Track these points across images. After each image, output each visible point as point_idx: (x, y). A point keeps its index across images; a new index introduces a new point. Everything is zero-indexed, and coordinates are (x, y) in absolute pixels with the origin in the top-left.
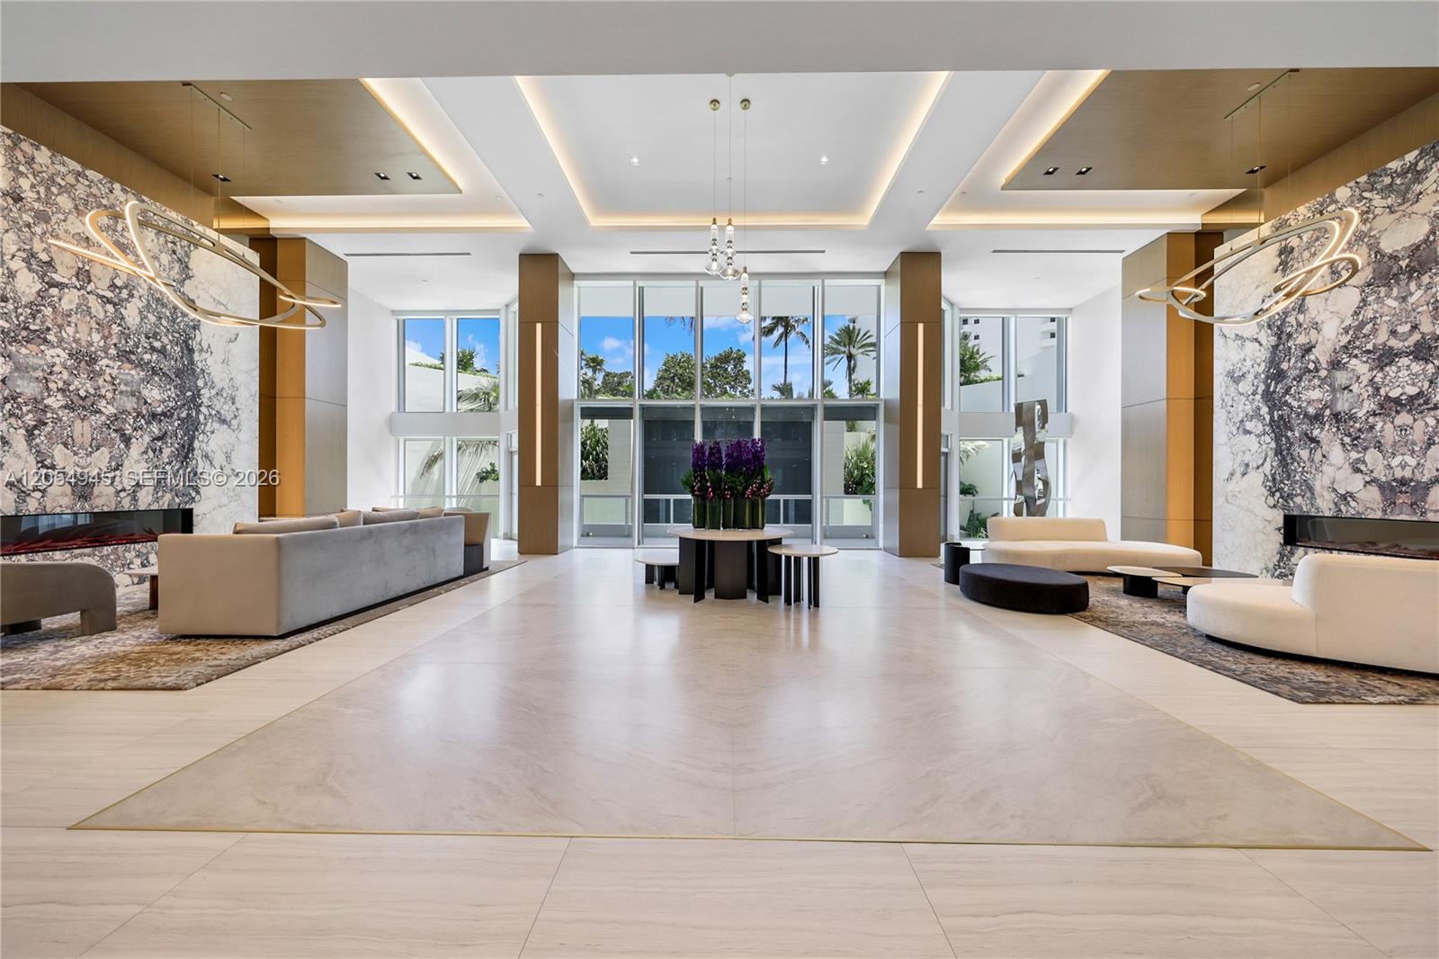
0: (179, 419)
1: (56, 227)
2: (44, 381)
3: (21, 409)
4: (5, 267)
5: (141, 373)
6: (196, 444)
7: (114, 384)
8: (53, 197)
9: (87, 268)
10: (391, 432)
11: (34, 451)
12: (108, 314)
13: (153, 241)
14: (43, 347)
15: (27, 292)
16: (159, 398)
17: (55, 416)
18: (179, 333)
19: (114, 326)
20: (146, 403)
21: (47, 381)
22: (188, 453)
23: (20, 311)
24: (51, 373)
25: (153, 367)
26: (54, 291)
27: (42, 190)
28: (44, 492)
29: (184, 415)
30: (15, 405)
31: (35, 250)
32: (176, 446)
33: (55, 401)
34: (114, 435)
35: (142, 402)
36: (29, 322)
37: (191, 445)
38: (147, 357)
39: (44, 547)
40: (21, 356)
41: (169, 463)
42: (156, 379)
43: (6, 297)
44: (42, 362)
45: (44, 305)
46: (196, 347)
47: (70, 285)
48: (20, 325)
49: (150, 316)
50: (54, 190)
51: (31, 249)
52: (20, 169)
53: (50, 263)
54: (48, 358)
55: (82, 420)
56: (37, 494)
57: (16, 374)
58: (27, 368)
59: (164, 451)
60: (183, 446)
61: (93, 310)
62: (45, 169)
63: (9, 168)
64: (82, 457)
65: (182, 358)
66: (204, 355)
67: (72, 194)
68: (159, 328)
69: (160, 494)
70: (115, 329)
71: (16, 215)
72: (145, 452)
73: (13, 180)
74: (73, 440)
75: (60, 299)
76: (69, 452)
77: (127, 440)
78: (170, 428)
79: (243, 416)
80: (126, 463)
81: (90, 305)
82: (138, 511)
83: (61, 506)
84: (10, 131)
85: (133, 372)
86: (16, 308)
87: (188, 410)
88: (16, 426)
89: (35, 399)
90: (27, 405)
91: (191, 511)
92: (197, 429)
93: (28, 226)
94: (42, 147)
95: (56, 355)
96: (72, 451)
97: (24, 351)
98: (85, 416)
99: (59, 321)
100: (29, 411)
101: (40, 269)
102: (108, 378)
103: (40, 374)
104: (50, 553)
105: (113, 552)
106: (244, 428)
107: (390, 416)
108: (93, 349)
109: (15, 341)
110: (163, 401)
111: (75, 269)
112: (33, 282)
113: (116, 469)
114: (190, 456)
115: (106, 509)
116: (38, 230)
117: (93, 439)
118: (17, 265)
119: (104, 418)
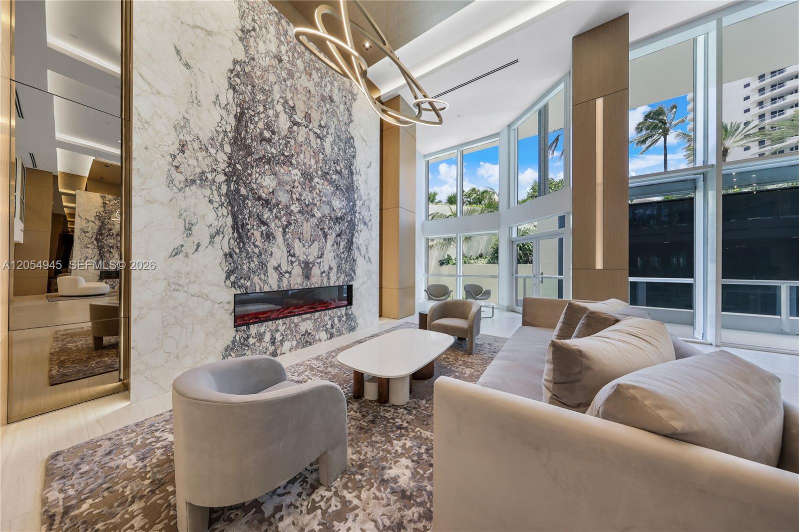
0: (347, 222)
1: (296, 82)
2: (290, 193)
3: (280, 213)
4: (274, 109)
5: (332, 189)
6: (354, 239)
7: (320, 196)
8: (295, 61)
9: (309, 112)
10: (423, 234)
11: (286, 244)
12: (318, 146)
13: (337, 95)
14: (290, 168)
15: (283, 129)
16: (339, 206)
17: (295, 219)
18: (347, 160)
19: (320, 154)
20: (333, 210)
21: (292, 193)
22: (351, 246)
23: (281, 141)
24: (293, 187)
25: (337, 184)
26: (295, 128)
27: (290, 54)
28: (290, 273)
29: (349, 219)
30: (278, 210)
31: (287, 98)
32: (346, 240)
33: (295, 208)
34: (320, 232)
35: (332, 209)
36: (284, 150)
37: (352, 240)
38: (334, 177)
39: (290, 312)
40: (281, 174)
41: (343, 253)
42: (338, 193)
43: (275, 131)
44: (290, 179)
45: (291, 138)
46: (354, 171)
47: (302, 124)
48: (280, 151)
49: (335, 147)
50: (296, 55)
51: (286, 97)
52: (281, 39)
53: (293, 108)
54: (292, 176)
55: (307, 221)
56: (287, 275)
57: (278, 187)
58: (283, 183)
59: (341, 244)
60: (349, 241)
61: (312, 143)
62: (292, 40)
63: (276, 37)
64: (307, 248)
65: (348, 178)
66: (358, 177)
67: (303, 59)
68: (339, 156)
69: (339, 275)
70: (321, 156)
71: (279, 72)
72: (333, 245)
73: (278, 47)
74: (303, 236)
75: (298, 134)
76: (301, 244)
77: (325, 236)
78: (344, 228)
79: (373, 221)
80: (325, 253)
81: (311, 139)
82: (330, 286)
83: (297, 284)
84: (277, 11)
85: (328, 188)
86: (279, 139)
87: (351, 215)
88: (279, 226)
89: (287, 205)
90: (283, 210)
91: (352, 286)
92: (354, 229)
93: (284, 80)
94: (291, 24)
95: (296, 174)
96: (303, 244)
97: (282, 171)
98: (308, 218)
99: (297, 150)
100: (284, 215)
101: (289, 111)
102: (318, 192)
103: (288, 188)
104: (293, 318)
105: (320, 317)
106: (373, 228)
107: (423, 223)
108: (311, 170)
109: (278, 163)
110: (341, 209)
111: (305, 113)
112: (287, 121)
113: (321, 257)
114: (352, 247)
115: (317, 286)
116: (289, 83)
117: (311, 235)
118: (279, 108)
119: (316, 220)
